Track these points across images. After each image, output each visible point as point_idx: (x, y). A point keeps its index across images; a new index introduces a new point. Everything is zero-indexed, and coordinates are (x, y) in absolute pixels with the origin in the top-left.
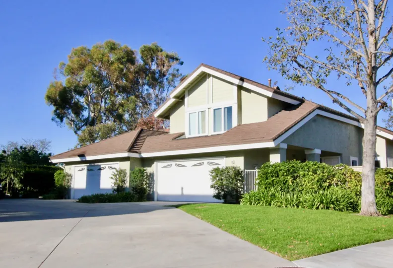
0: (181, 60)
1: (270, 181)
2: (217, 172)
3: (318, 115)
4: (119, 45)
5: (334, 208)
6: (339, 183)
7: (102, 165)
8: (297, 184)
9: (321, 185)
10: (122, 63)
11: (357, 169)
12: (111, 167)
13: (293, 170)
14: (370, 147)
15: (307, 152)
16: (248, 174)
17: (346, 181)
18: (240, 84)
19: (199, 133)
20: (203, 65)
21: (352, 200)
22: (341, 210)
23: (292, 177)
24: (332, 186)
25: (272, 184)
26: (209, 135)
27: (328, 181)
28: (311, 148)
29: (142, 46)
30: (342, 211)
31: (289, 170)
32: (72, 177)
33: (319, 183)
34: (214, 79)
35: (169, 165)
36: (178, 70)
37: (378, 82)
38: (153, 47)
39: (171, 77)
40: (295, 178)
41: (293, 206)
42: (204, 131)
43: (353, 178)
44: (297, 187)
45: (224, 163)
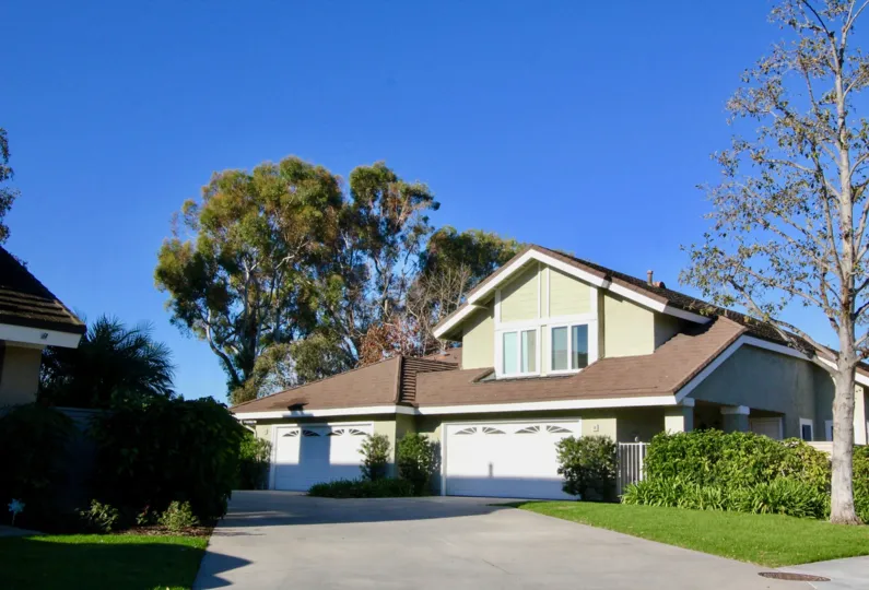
0: (435, 200)
1: (670, 464)
2: (569, 445)
3: (745, 345)
4: (310, 167)
5: (786, 512)
6: (791, 470)
7: (335, 426)
8: (718, 470)
9: (759, 473)
10: (319, 207)
11: (819, 446)
12: (355, 431)
13: (712, 447)
14: (846, 415)
15: (724, 412)
16: (624, 451)
17: (802, 467)
18: (605, 287)
19: (522, 371)
20: (533, 246)
21: (814, 499)
22: (797, 515)
23: (709, 458)
24: (778, 475)
25: (674, 470)
26: (544, 375)
27: (772, 467)
28: (731, 403)
29: (354, 169)
30: (799, 516)
31: (704, 447)
32: (271, 447)
33: (757, 470)
34: (554, 273)
35: (470, 430)
36: (426, 219)
37: (857, 313)
38: (377, 171)
39: (412, 233)
40: (714, 460)
41: (718, 507)
42: (533, 368)
43: (813, 462)
44: (718, 475)
45: (578, 429)
